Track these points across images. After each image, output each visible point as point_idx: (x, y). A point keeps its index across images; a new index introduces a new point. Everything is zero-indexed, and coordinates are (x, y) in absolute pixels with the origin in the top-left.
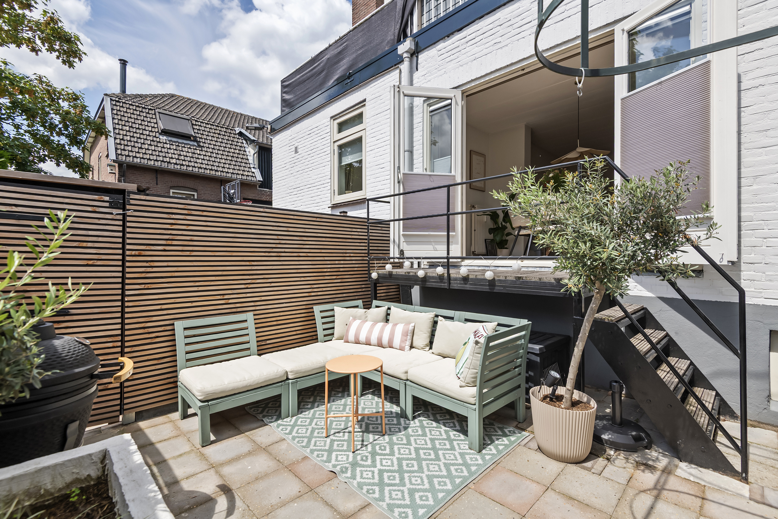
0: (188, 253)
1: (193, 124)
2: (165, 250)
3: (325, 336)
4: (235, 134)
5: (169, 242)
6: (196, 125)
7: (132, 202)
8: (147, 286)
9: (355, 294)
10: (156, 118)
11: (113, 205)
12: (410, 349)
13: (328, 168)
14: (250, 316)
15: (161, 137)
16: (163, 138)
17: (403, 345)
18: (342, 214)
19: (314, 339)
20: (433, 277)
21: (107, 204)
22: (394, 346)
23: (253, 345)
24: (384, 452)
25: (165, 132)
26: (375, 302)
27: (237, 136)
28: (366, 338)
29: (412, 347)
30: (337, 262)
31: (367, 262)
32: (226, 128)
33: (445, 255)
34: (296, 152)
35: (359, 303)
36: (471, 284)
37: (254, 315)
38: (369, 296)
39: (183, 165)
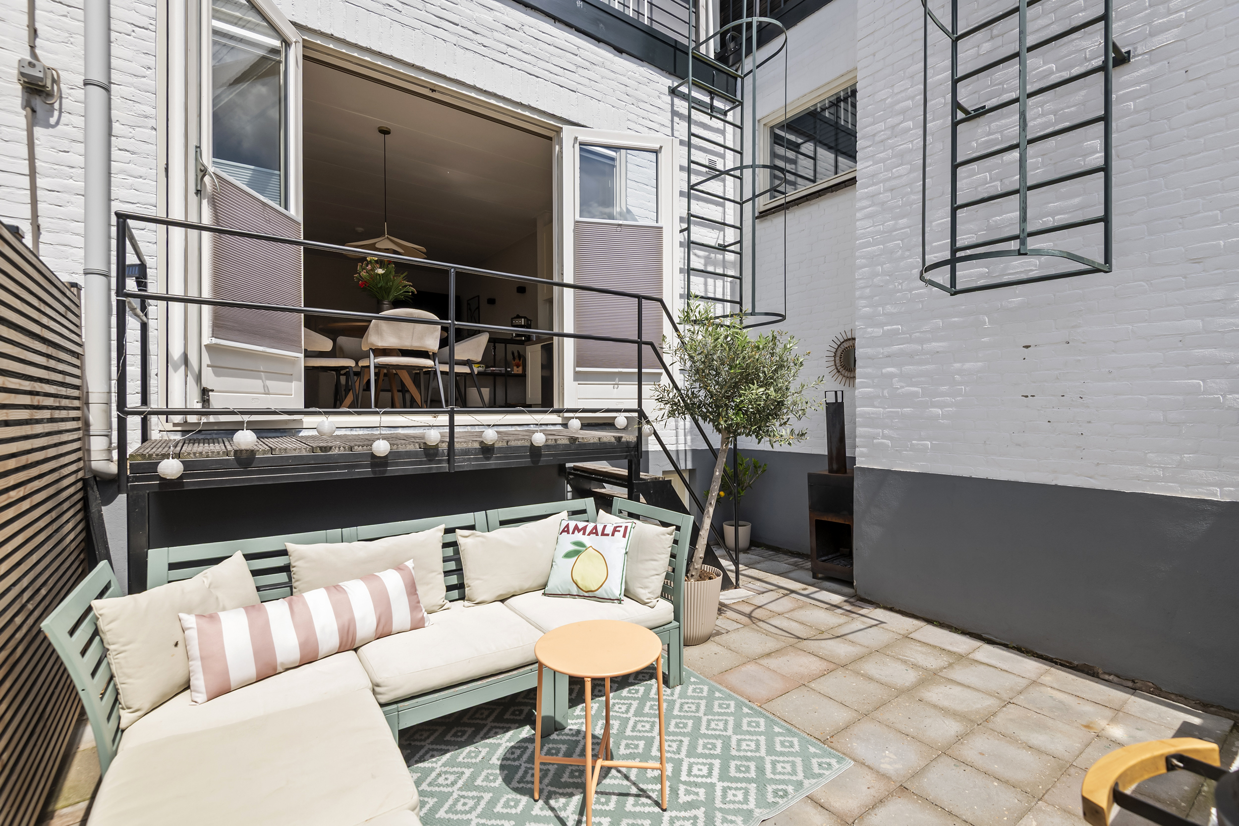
36: (498, 458)
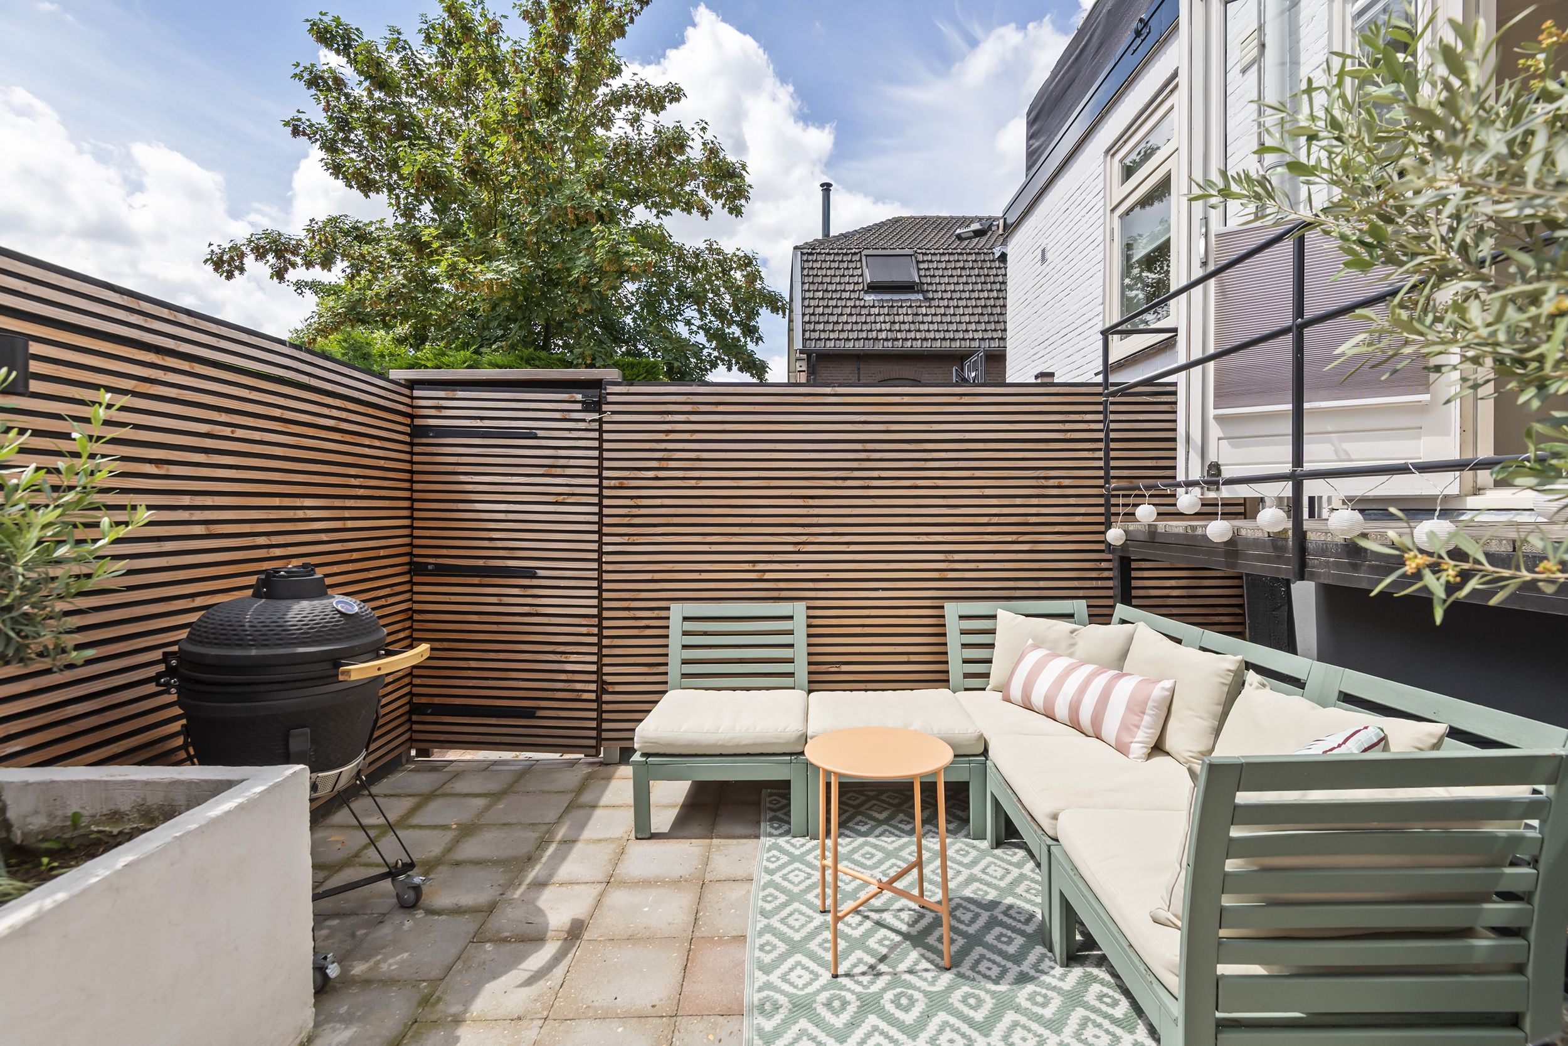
0: (693, 483)
1: (918, 262)
2: (657, 478)
3: (967, 676)
4: (993, 261)
5: (664, 464)
6: (923, 262)
7: (610, 398)
8: (632, 539)
9: (1076, 584)
10: (861, 267)
11: (588, 407)
12: (1149, 756)
13: (1098, 280)
14: (799, 610)
15: (867, 297)
16: (870, 298)
17: (1127, 739)
18: (1039, 381)
19: (941, 680)
20: (1256, 543)
21: (579, 406)
22: (1103, 736)
23: (801, 668)
24: (899, 1014)
25: (873, 288)
26: (1121, 610)
27: (997, 264)
28: (1046, 698)
29: (1158, 748)
30: (1018, 501)
31: (1102, 501)
32: (976, 254)
33: (1287, 468)
34: (1043, 259)
35: (1079, 607)
37: (808, 608)
38: (1110, 593)
39: (897, 339)
